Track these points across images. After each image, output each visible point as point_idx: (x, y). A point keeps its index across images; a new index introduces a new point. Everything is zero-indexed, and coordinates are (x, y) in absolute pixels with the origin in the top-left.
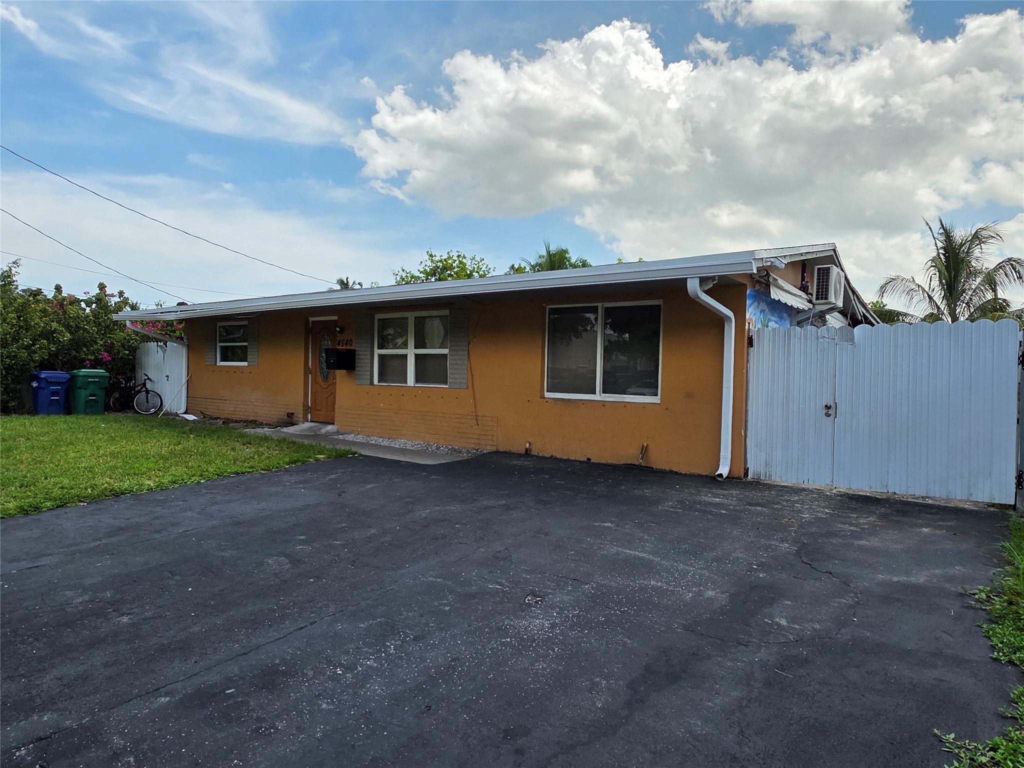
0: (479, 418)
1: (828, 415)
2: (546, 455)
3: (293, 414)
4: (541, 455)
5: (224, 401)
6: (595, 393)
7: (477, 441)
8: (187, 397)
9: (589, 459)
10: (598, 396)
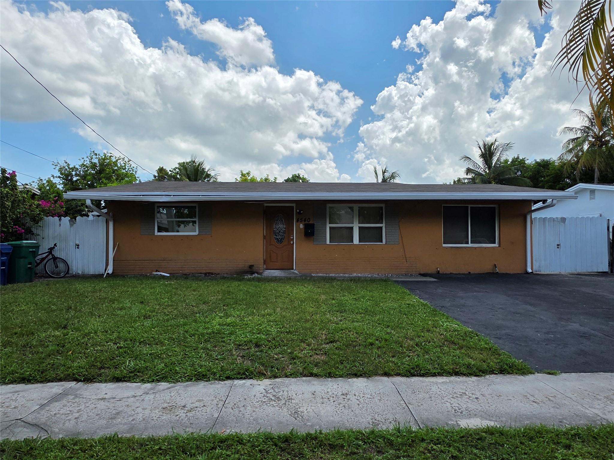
0: (407, 258)
1: (558, 248)
2: (447, 273)
3: (253, 266)
4: (445, 273)
5: (168, 261)
6: (468, 244)
7: (406, 270)
8: (114, 260)
9: (470, 273)
10: (470, 245)
